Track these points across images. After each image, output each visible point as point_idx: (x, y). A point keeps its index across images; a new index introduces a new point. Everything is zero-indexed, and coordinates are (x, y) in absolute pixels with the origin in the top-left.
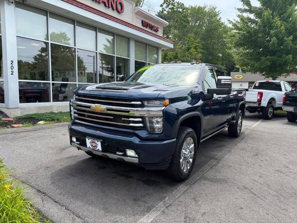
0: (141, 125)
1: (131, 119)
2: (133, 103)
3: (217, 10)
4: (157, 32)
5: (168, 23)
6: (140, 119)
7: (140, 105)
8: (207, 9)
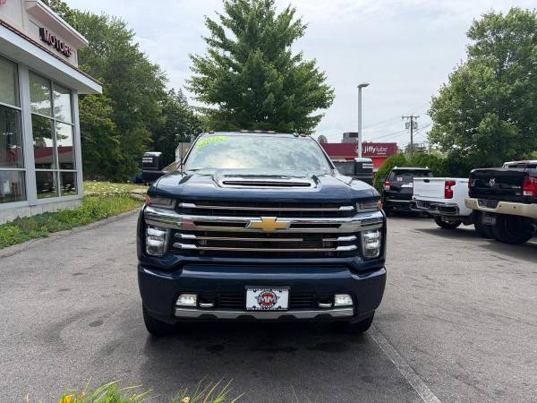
0: (354, 247)
1: (341, 239)
2: (342, 208)
3: (128, 28)
4: (67, 56)
5: (87, 42)
6: (353, 237)
7: (352, 211)
8: (108, 23)
